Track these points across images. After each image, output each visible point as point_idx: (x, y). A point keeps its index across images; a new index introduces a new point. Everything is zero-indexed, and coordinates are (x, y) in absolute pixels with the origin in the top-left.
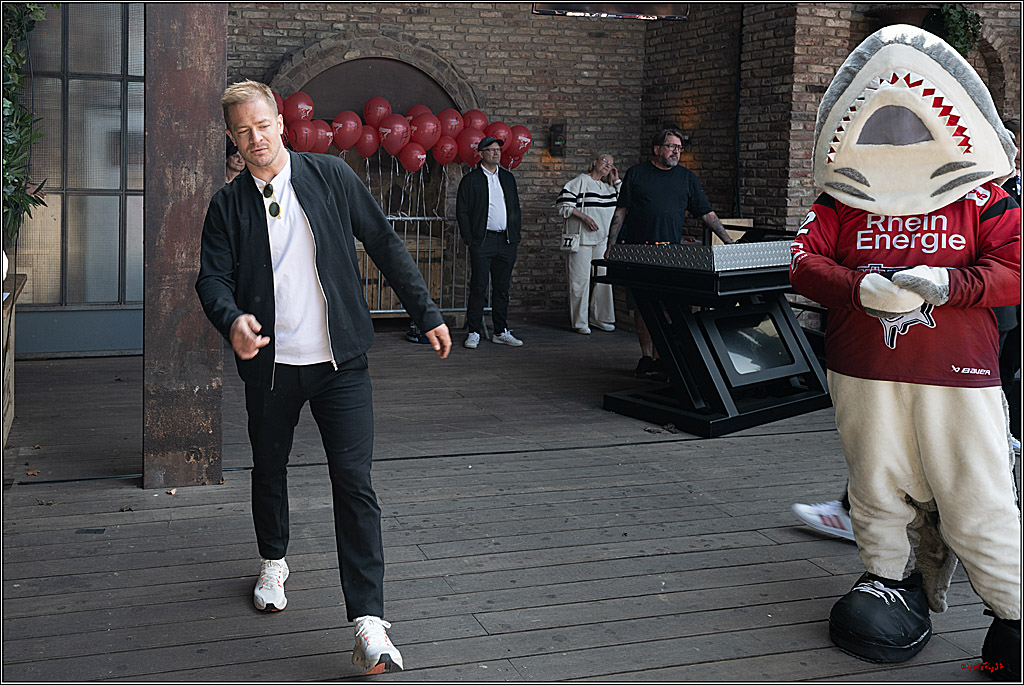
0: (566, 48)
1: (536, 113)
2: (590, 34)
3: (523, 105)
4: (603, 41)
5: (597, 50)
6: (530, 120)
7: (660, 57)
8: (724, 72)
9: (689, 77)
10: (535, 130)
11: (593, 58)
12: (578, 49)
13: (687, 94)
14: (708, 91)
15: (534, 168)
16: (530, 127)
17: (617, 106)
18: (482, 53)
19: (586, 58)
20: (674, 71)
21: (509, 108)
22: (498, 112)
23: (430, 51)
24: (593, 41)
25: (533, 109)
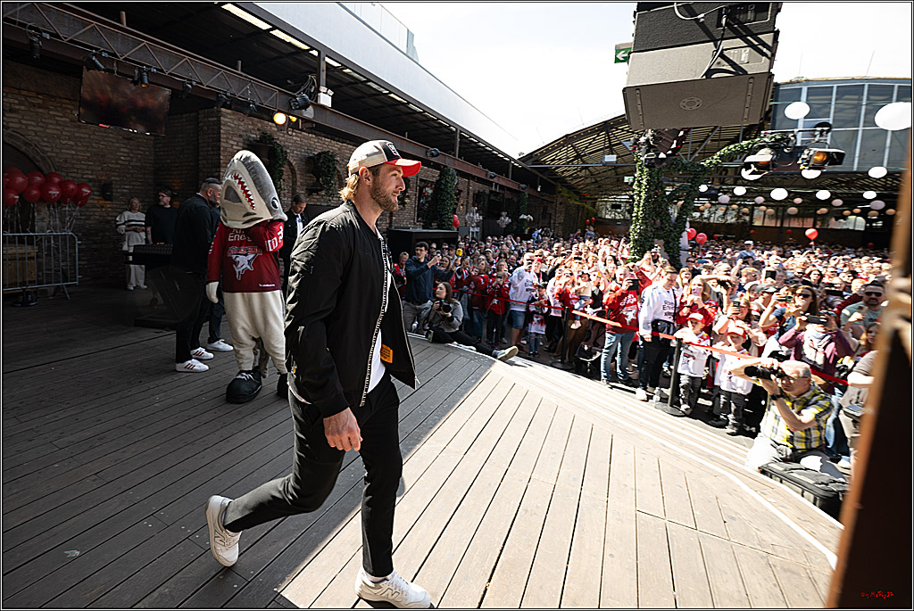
0: (111, 144)
1: (94, 177)
2: (124, 138)
3: (86, 172)
4: (132, 142)
5: (128, 147)
6: (90, 180)
7: (162, 153)
8: (192, 164)
9: (176, 165)
10: (94, 186)
11: (126, 150)
12: (118, 145)
13: (175, 173)
14: (185, 172)
15: (94, 206)
16: (90, 184)
17: (141, 176)
18: (58, 141)
19: (122, 150)
20: (169, 161)
21: (77, 173)
22: (70, 174)
23: (19, 135)
24: (126, 142)
25: (92, 175)
